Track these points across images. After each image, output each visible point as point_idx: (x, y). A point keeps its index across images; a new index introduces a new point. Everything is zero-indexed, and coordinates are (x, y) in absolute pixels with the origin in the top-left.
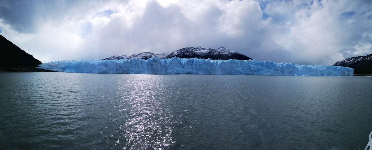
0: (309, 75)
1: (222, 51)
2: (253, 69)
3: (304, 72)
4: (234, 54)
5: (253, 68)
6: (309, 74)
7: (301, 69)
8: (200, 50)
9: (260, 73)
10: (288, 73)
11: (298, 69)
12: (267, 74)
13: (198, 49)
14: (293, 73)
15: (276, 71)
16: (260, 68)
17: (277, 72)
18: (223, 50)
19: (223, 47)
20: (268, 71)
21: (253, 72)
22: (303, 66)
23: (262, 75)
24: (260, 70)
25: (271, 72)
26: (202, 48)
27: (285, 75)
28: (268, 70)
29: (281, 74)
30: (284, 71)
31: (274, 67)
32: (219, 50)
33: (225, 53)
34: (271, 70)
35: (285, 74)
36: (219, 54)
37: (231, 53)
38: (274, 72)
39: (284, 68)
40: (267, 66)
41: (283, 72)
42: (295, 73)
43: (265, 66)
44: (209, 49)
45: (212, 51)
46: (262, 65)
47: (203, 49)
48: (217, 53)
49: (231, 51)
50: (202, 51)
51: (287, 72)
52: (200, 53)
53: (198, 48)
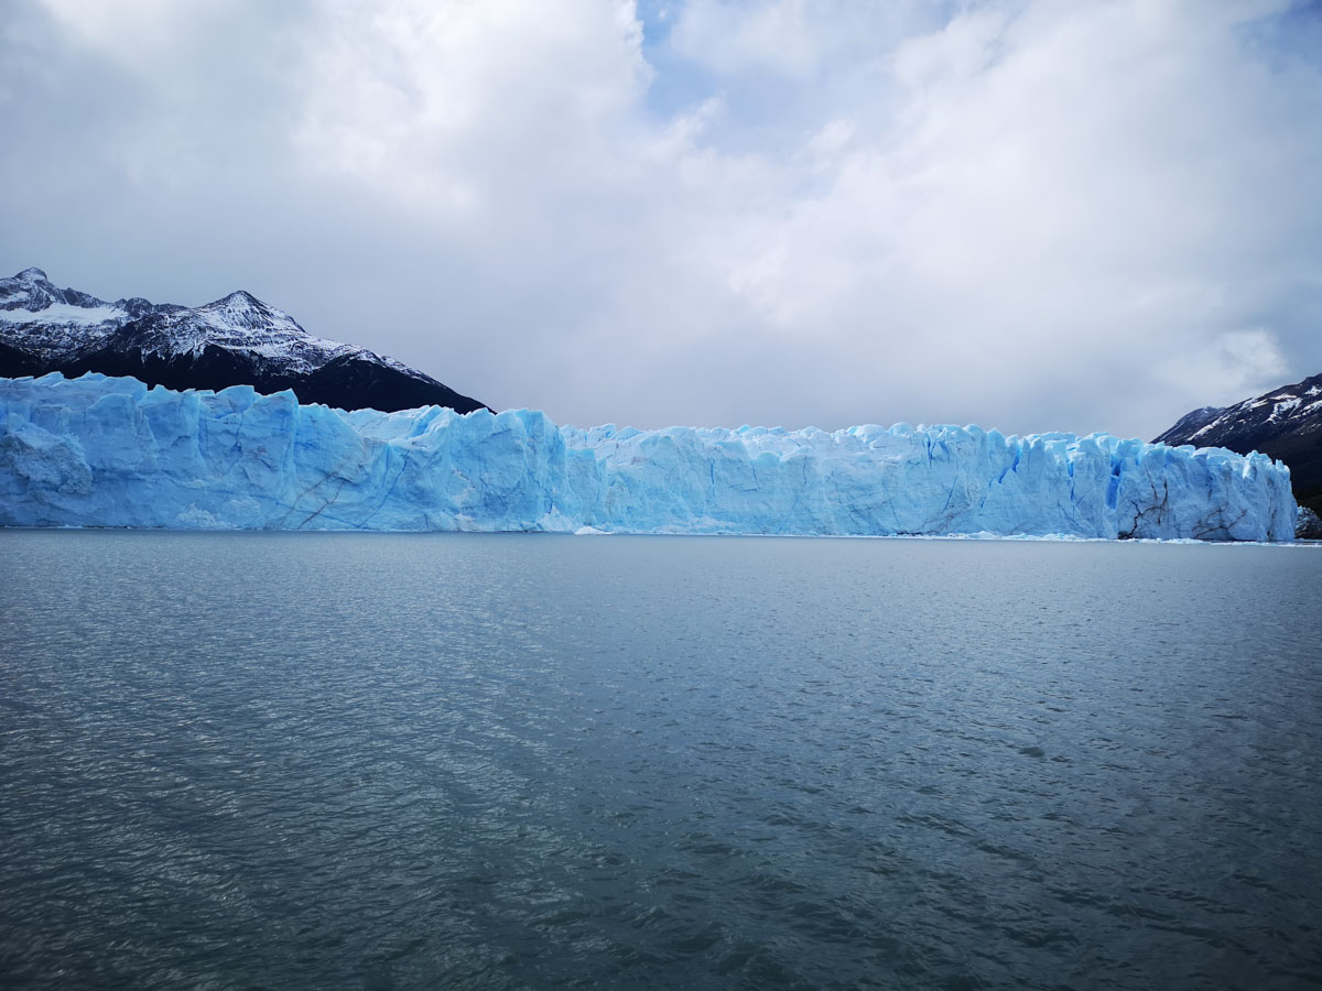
0: (709, 522)
1: (248, 333)
2: (39, 472)
3: (654, 492)
4: (340, 360)
5: (45, 457)
6: (718, 515)
7: (626, 465)
8: (39, 303)
9: (128, 506)
10: (468, 508)
11: (586, 462)
12: (209, 521)
13: (23, 296)
14: (528, 507)
15: (330, 490)
16: (127, 460)
17: (347, 496)
18: (255, 325)
19: (252, 300)
20: (224, 493)
21: (49, 497)
22: (655, 441)
23: (160, 529)
24: (126, 476)
25: (261, 496)
26: (61, 284)
27: (440, 531)
28: (230, 481)
29: (391, 515)
30: (426, 483)
31: (309, 446)
32: (213, 318)
33: (267, 350)
34: (266, 478)
35: (442, 518)
36: (211, 350)
37: (317, 355)
38: (312, 502)
39: (435, 460)
40: (229, 442)
41: (422, 497)
42: (552, 503)
43: (195, 442)
44: (131, 306)
45: (148, 321)
46: (161, 430)
47: (73, 298)
48: (193, 345)
49: (311, 340)
50: (58, 314)
51: (457, 501)
52: (38, 330)
53: (16, 289)
